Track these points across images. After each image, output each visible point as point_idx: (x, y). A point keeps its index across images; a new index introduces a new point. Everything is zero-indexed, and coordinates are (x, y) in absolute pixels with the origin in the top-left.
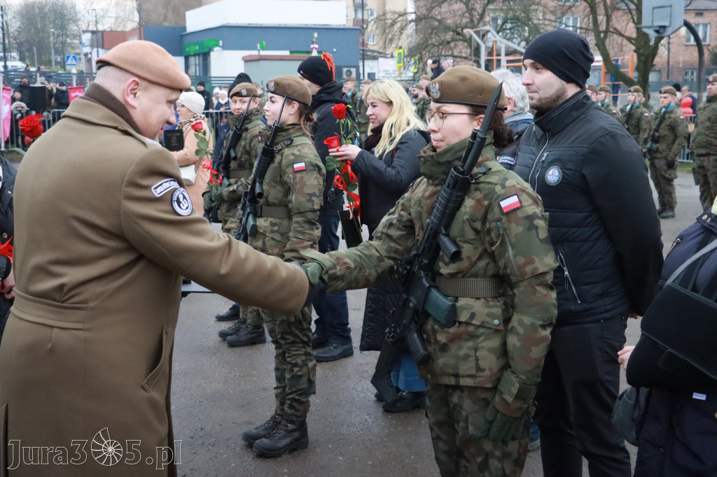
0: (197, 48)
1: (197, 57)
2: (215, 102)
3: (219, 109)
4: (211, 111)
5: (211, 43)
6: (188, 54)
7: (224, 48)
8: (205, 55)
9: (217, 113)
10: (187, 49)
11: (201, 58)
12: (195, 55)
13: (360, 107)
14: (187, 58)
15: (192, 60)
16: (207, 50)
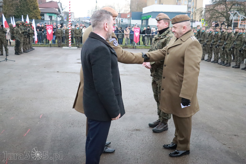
0: (145, 18)
1: (145, 20)
2: (152, 32)
3: (153, 34)
4: (150, 34)
5: (149, 16)
6: (142, 19)
7: (152, 18)
8: (147, 20)
9: (152, 35)
10: (143, 18)
11: (146, 21)
12: (144, 20)
13: (201, 35)
14: (142, 21)
15: (143, 21)
16: (148, 18)
